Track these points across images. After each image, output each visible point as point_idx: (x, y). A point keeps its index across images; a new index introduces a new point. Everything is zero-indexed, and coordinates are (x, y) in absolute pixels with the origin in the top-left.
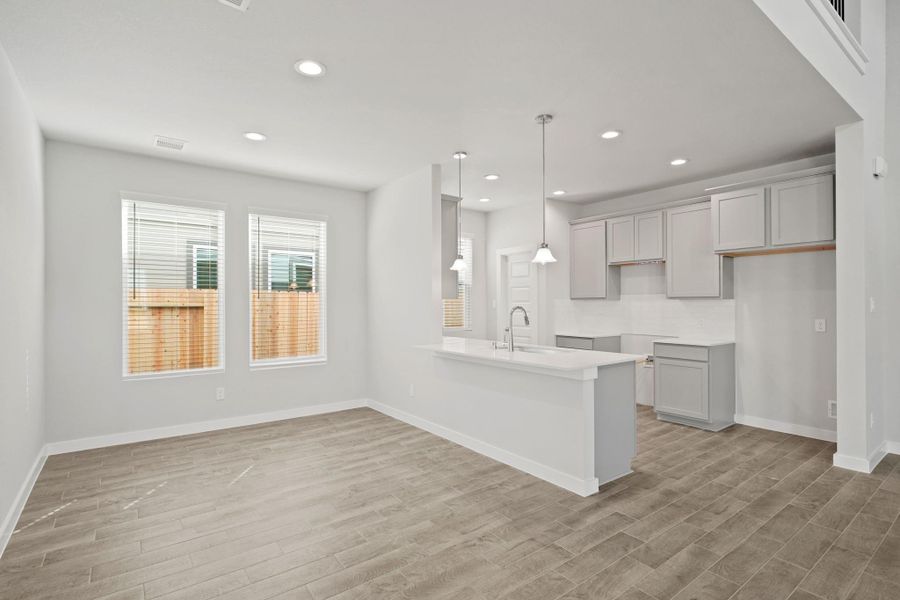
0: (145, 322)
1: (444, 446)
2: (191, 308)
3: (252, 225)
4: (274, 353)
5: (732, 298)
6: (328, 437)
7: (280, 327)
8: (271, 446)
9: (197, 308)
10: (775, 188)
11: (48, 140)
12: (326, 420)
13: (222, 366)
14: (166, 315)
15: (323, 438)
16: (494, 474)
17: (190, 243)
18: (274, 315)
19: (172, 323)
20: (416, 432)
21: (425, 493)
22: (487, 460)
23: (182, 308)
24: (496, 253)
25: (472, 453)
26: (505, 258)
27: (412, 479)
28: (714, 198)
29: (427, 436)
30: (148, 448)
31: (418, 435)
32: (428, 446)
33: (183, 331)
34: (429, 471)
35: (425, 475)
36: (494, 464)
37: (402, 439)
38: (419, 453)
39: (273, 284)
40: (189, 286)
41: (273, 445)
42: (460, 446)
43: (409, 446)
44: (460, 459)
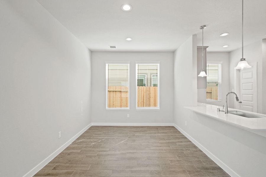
1: (194, 149)
6: (154, 135)
7: (151, 97)
8: (136, 134)
11: (92, 52)
12: (157, 129)
15: (152, 135)
16: (211, 171)
20: (186, 140)
21: (173, 169)
22: (212, 162)
24: (234, 69)
25: (206, 156)
26: (239, 71)
27: (171, 161)
29: (189, 143)
30: (110, 128)
31: (185, 142)
32: (187, 147)
34: (181, 159)
35: (178, 161)
36: (213, 166)
37: (178, 142)
38: (182, 150)
41: (137, 134)
42: (202, 151)
43: (180, 145)
44: (198, 158)
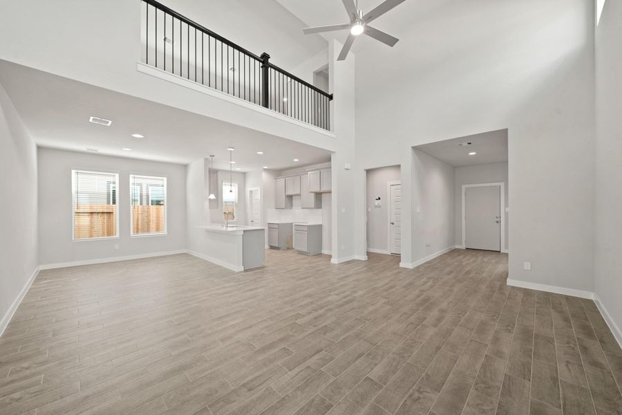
0: (85, 220)
2: (107, 213)
3: (131, 181)
4: (148, 231)
5: (321, 208)
9: (110, 213)
10: (322, 171)
11: (39, 148)
13: (118, 235)
14: (95, 216)
17: (109, 183)
18: (148, 216)
19: (98, 219)
23: (103, 213)
24: (248, 189)
26: (251, 192)
28: (309, 173)
33: (104, 222)
39: (152, 201)
40: (109, 203)
